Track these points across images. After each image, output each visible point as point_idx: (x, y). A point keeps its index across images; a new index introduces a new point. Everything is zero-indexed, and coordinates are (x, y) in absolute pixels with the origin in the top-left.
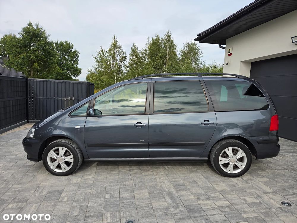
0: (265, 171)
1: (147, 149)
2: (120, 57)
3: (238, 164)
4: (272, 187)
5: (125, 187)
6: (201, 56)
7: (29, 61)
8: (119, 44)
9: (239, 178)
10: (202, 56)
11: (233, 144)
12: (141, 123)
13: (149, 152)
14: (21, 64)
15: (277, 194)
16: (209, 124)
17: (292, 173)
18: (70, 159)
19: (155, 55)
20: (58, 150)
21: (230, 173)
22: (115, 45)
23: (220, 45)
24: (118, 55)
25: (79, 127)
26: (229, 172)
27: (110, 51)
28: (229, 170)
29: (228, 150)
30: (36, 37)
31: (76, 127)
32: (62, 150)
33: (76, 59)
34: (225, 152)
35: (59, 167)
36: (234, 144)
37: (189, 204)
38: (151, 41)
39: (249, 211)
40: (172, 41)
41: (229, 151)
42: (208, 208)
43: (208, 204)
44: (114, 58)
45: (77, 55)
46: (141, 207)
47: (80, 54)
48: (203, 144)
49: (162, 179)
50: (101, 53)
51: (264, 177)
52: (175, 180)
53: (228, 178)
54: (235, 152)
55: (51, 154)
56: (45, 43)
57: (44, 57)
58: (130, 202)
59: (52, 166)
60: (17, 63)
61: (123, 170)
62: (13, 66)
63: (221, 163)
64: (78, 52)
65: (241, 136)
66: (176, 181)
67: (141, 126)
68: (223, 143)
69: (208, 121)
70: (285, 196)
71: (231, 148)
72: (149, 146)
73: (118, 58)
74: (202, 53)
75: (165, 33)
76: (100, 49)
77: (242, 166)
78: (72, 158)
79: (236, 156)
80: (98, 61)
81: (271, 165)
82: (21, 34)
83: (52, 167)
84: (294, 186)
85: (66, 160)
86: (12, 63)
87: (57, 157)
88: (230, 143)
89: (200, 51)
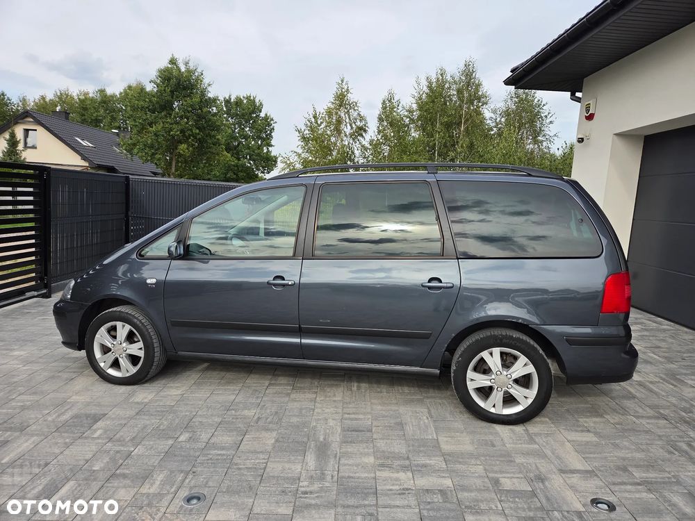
0: (601, 416)
1: (297, 340)
2: (352, 128)
3: (516, 391)
4: (594, 458)
5: (234, 421)
6: (548, 121)
7: (167, 140)
8: (352, 97)
9: (519, 429)
10: (551, 122)
11: (501, 340)
12: (283, 278)
13: (301, 345)
14: (152, 147)
15: (595, 478)
16: (440, 288)
17: (676, 430)
18: (137, 349)
19: (432, 122)
20: (114, 328)
21: (494, 412)
22: (341, 100)
24: (348, 125)
25: (154, 281)
26: (493, 410)
27: (329, 113)
28: (494, 405)
29: (491, 354)
30: (185, 88)
31: (149, 281)
32: (122, 330)
33: (267, 136)
34: (482, 360)
35: (116, 364)
36: (504, 341)
37: (351, 475)
38: (424, 86)
39: (491, 509)
41: (493, 358)
42: (391, 490)
43: (397, 479)
44: (338, 131)
45: (269, 125)
46: (239, 469)
47: (276, 122)
48: (426, 337)
49: (327, 410)
50: (313, 120)
51: (588, 431)
52: (356, 416)
53: (489, 424)
54: (508, 361)
55: (102, 336)
56: (201, 101)
57: (198, 131)
58: (224, 455)
59: (103, 362)
60: (145, 145)
61: (254, 383)
62: (135, 151)
63: (471, 386)
64: (272, 120)
65: (520, 321)
66: (356, 419)
67: (284, 285)
68: (477, 337)
69: (440, 281)
70: (614, 484)
71: (497, 351)
72: (300, 332)
73: (348, 130)
74: (550, 115)
75: (462, 67)
76: (311, 112)
77: (526, 397)
78: (141, 349)
79: (509, 372)
80: (304, 138)
81: (628, 404)
82: (155, 83)
83: (102, 365)
84: (656, 461)
85: (129, 352)
86: (134, 145)
87: (113, 342)
88: (495, 337)
89: (544, 108)
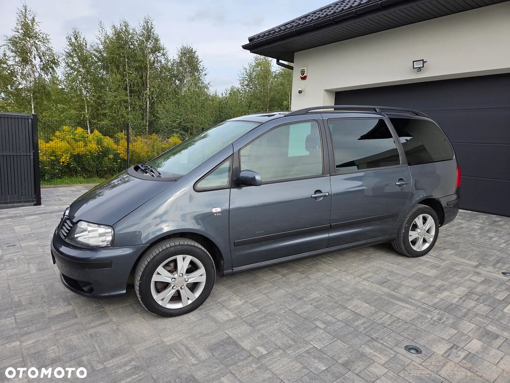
1: (326, 236)
2: (41, 61)
3: (427, 236)
4: (470, 258)
6: (203, 73)
10: (205, 74)
12: (321, 192)
13: (329, 239)
15: (486, 266)
16: (403, 184)
18: (198, 276)
20: (174, 262)
21: (419, 250)
23: (278, 61)
25: (219, 210)
27: (13, 41)
28: (419, 247)
29: (419, 219)
31: (214, 210)
32: (183, 263)
34: (415, 223)
36: (424, 210)
37: (433, 303)
38: (110, 33)
40: (157, 40)
43: (449, 296)
44: (25, 61)
48: (395, 216)
59: (162, 299)
63: (410, 239)
67: (321, 197)
69: (403, 180)
70: (494, 265)
71: (421, 216)
72: (329, 229)
73: (37, 62)
74: (205, 69)
75: (142, 23)
77: (430, 238)
78: (202, 275)
79: (425, 227)
83: (160, 302)
85: (190, 281)
89: (200, 64)
